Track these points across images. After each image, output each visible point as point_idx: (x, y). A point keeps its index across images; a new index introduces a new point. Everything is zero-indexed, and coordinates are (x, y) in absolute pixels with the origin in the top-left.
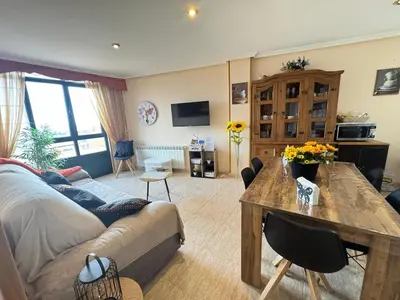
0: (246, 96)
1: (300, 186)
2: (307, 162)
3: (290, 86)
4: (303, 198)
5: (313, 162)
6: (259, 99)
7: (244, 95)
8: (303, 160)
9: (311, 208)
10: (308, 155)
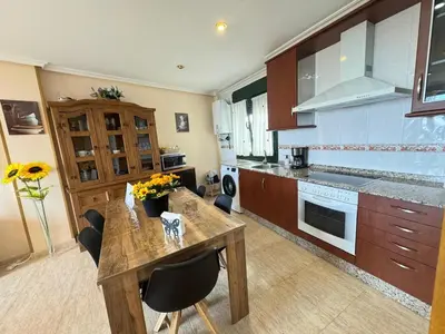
0: (40, 124)
1: (165, 222)
2: (159, 195)
3: (108, 116)
4: (172, 233)
5: (165, 193)
6: (67, 129)
7: (35, 121)
8: (155, 195)
9: (181, 239)
10: (159, 188)
